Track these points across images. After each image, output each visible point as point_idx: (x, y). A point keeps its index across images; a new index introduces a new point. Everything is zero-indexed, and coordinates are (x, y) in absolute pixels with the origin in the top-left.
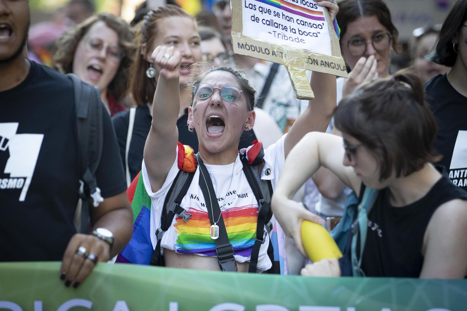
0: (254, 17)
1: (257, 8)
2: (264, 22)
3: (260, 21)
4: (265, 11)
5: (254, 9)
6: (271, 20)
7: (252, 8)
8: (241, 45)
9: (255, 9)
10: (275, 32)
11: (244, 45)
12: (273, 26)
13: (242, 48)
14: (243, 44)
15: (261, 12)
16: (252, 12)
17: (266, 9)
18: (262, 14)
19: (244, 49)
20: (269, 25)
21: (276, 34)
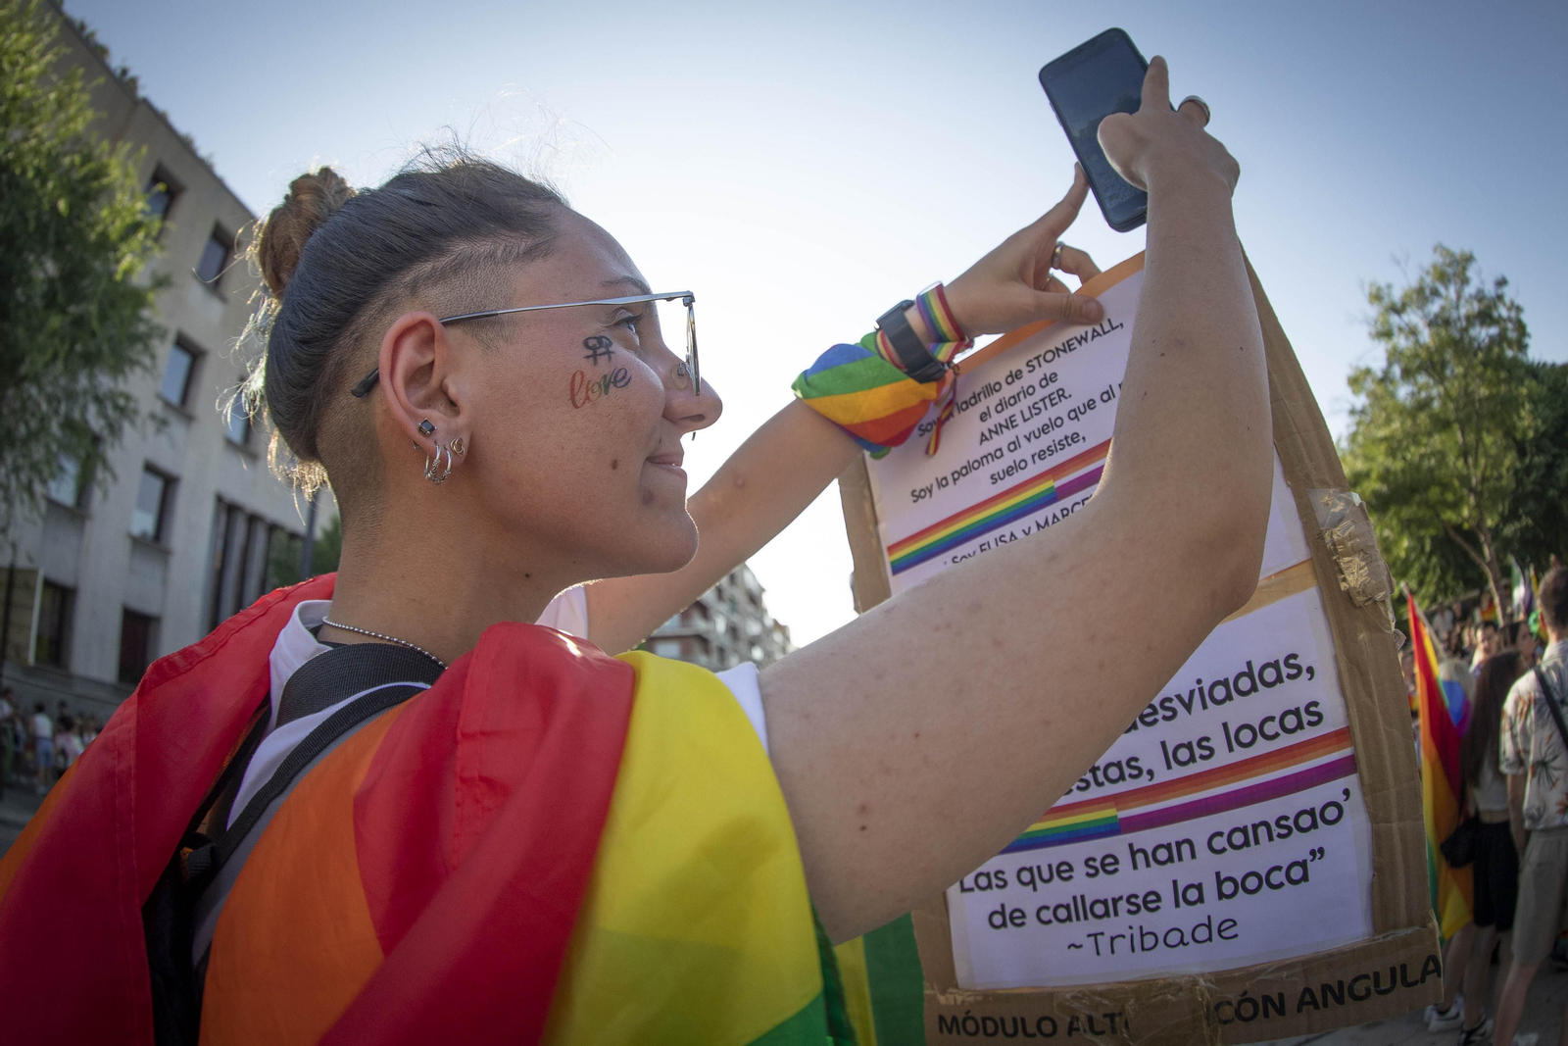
0: (1003, 913)
1: (1010, 876)
2: (1046, 915)
3: (1031, 919)
4: (1046, 875)
5: (997, 886)
6: (1075, 898)
7: (989, 886)
8: (949, 1021)
9: (1001, 883)
10: (1095, 935)
11: (960, 1020)
12: (1086, 918)
13: (950, 1031)
14: (954, 1019)
15: (1031, 886)
16: (992, 899)
17: (1050, 866)
18: (1035, 889)
19: (959, 1033)
20: (1069, 918)
21: (1104, 942)
